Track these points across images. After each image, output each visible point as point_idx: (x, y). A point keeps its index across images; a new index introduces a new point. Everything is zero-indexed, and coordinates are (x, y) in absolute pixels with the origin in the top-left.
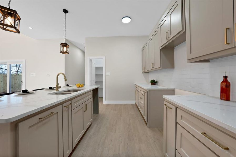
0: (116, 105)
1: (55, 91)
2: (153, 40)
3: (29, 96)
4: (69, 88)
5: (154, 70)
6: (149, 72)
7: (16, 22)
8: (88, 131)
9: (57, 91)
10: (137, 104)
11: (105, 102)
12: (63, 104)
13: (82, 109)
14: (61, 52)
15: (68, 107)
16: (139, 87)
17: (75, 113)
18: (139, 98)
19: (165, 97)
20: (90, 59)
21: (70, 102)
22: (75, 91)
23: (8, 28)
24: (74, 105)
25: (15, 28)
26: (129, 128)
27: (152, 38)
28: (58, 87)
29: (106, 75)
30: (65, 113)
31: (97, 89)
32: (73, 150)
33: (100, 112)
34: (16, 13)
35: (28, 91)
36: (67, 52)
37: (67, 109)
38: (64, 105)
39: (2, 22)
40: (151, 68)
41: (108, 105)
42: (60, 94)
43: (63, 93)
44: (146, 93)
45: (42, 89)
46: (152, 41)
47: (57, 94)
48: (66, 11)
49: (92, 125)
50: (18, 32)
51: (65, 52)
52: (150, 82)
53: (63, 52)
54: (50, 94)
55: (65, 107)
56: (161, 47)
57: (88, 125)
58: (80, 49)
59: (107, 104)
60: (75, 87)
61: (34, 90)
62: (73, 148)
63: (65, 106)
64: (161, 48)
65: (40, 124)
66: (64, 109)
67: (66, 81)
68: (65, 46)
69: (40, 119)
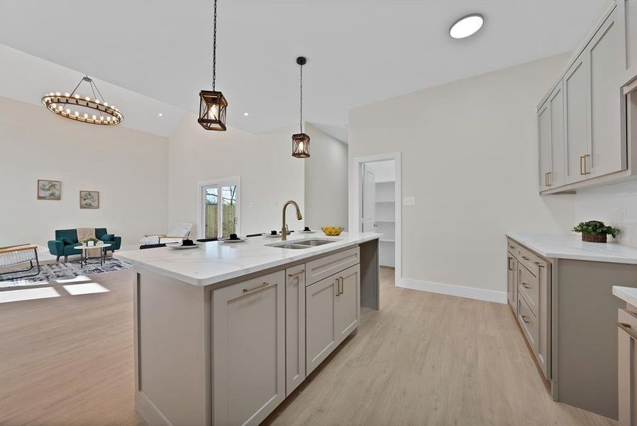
0: (434, 296)
1: (279, 241)
2: (586, 66)
3: (239, 246)
4: (309, 237)
5: (593, 182)
6: (573, 192)
7: (221, 113)
8: (346, 346)
9: (283, 239)
10: (514, 305)
11: (401, 281)
12: (287, 270)
13: (332, 288)
14: (294, 155)
15: (298, 277)
16: (520, 244)
17: (313, 295)
18: (521, 286)
19: (619, 291)
20: (360, 164)
21: (302, 267)
22: (319, 243)
23: (213, 125)
24: (313, 276)
25: (219, 122)
26: (470, 376)
27: (586, 57)
28: (285, 232)
29: (405, 204)
30: (291, 291)
31: (375, 242)
32: (309, 380)
33: (381, 306)
34: (222, 96)
35: (238, 236)
36: (304, 154)
37: (296, 281)
38: (289, 271)
39: (206, 118)
40: (576, 176)
41: (408, 292)
42: (288, 248)
43: (294, 246)
44: (545, 271)
45: (260, 235)
46: (585, 70)
47: (282, 247)
48: (301, 61)
49: (358, 335)
50: (224, 129)
51: (301, 154)
52: (577, 230)
53: (296, 154)
54: (270, 245)
55: (291, 276)
56: (628, 84)
57: (345, 333)
58: (337, 140)
59: (405, 289)
60: (321, 236)
61: (247, 236)
62: (307, 375)
63: (293, 274)
64: (626, 90)
65: (245, 301)
66: (290, 280)
67: (299, 219)
68: (302, 140)
69: (244, 290)
